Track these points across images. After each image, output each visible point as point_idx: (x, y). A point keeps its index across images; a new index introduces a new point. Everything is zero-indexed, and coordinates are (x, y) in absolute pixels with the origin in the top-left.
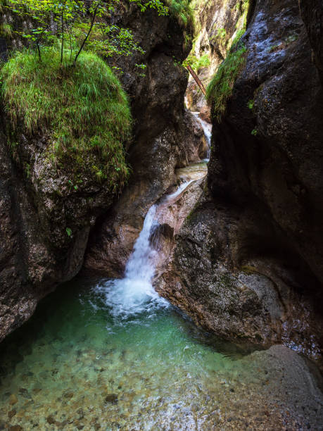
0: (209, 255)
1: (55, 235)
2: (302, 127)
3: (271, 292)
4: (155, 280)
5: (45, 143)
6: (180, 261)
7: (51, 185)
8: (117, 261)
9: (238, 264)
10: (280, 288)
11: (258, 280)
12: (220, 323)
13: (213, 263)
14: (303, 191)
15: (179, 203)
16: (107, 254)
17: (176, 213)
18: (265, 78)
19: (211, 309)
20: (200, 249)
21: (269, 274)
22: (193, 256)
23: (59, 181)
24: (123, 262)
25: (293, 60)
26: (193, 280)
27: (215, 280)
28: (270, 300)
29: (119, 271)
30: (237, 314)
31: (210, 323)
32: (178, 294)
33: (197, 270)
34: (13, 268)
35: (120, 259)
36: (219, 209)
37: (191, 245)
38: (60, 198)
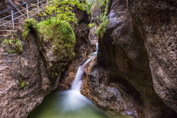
0: (99, 81)
1: (52, 75)
2: (128, 41)
3: (119, 93)
4: (81, 89)
5: (50, 46)
6: (89, 84)
7: (52, 59)
8: (69, 84)
9: (108, 84)
10: (122, 92)
11: (115, 89)
12: (103, 104)
13: (100, 84)
14: (128, 60)
15: (88, 65)
16: (65, 81)
17: (87, 68)
18: (115, 28)
19: (100, 99)
20: (95, 79)
21: (118, 87)
22: (93, 82)
23: (54, 57)
24: (71, 84)
25: (124, 22)
26: (94, 89)
27: (101, 89)
28: (119, 96)
29: (70, 87)
30: (109, 101)
31: (100, 104)
32: (89, 94)
33: (95, 86)
34: (37, 85)
35: (70, 83)
36: (101, 67)
37: (92, 78)
38: (54, 62)
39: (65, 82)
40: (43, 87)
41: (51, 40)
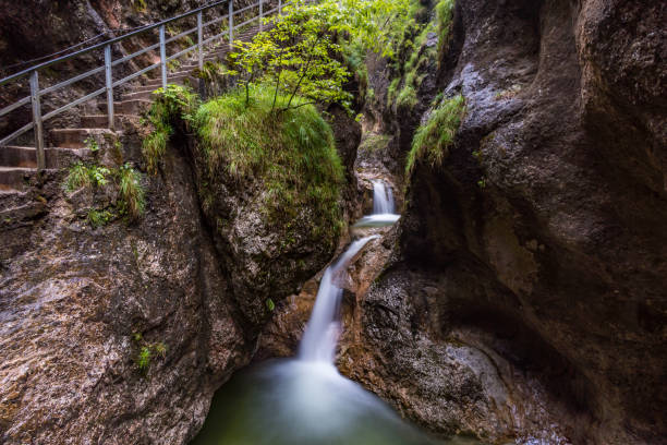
0: (409, 324)
2: (553, 175)
3: (490, 370)
4: (338, 357)
5: (250, 195)
6: (371, 334)
7: (257, 244)
8: (290, 335)
9: (441, 336)
10: (498, 364)
11: (471, 354)
12: (435, 412)
13: (414, 333)
14: (542, 247)
15: (358, 263)
16: (277, 325)
17: (355, 275)
18: (496, 126)
19: (419, 393)
20: (395, 317)
21: (481, 345)
22: (388, 326)
23: (268, 239)
24: (298, 336)
25: (535, 106)
26: (390, 355)
27: (419, 356)
28: (490, 379)
29: (293, 348)
30: (455, 401)
31: (421, 413)
32: (371, 375)
33: (394, 343)
34: (194, 353)
35: (294, 332)
36: (413, 270)
37: (383, 313)
38: (268, 259)
39: (273, 328)
40: (213, 360)
41: (257, 169)
